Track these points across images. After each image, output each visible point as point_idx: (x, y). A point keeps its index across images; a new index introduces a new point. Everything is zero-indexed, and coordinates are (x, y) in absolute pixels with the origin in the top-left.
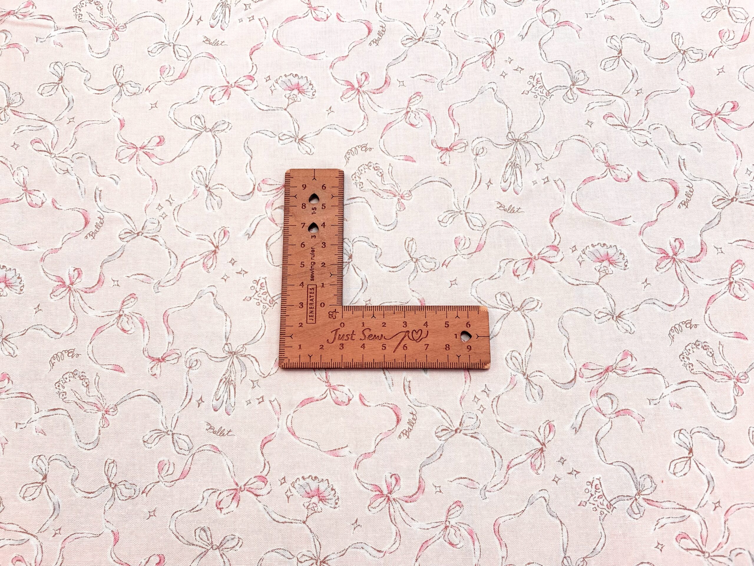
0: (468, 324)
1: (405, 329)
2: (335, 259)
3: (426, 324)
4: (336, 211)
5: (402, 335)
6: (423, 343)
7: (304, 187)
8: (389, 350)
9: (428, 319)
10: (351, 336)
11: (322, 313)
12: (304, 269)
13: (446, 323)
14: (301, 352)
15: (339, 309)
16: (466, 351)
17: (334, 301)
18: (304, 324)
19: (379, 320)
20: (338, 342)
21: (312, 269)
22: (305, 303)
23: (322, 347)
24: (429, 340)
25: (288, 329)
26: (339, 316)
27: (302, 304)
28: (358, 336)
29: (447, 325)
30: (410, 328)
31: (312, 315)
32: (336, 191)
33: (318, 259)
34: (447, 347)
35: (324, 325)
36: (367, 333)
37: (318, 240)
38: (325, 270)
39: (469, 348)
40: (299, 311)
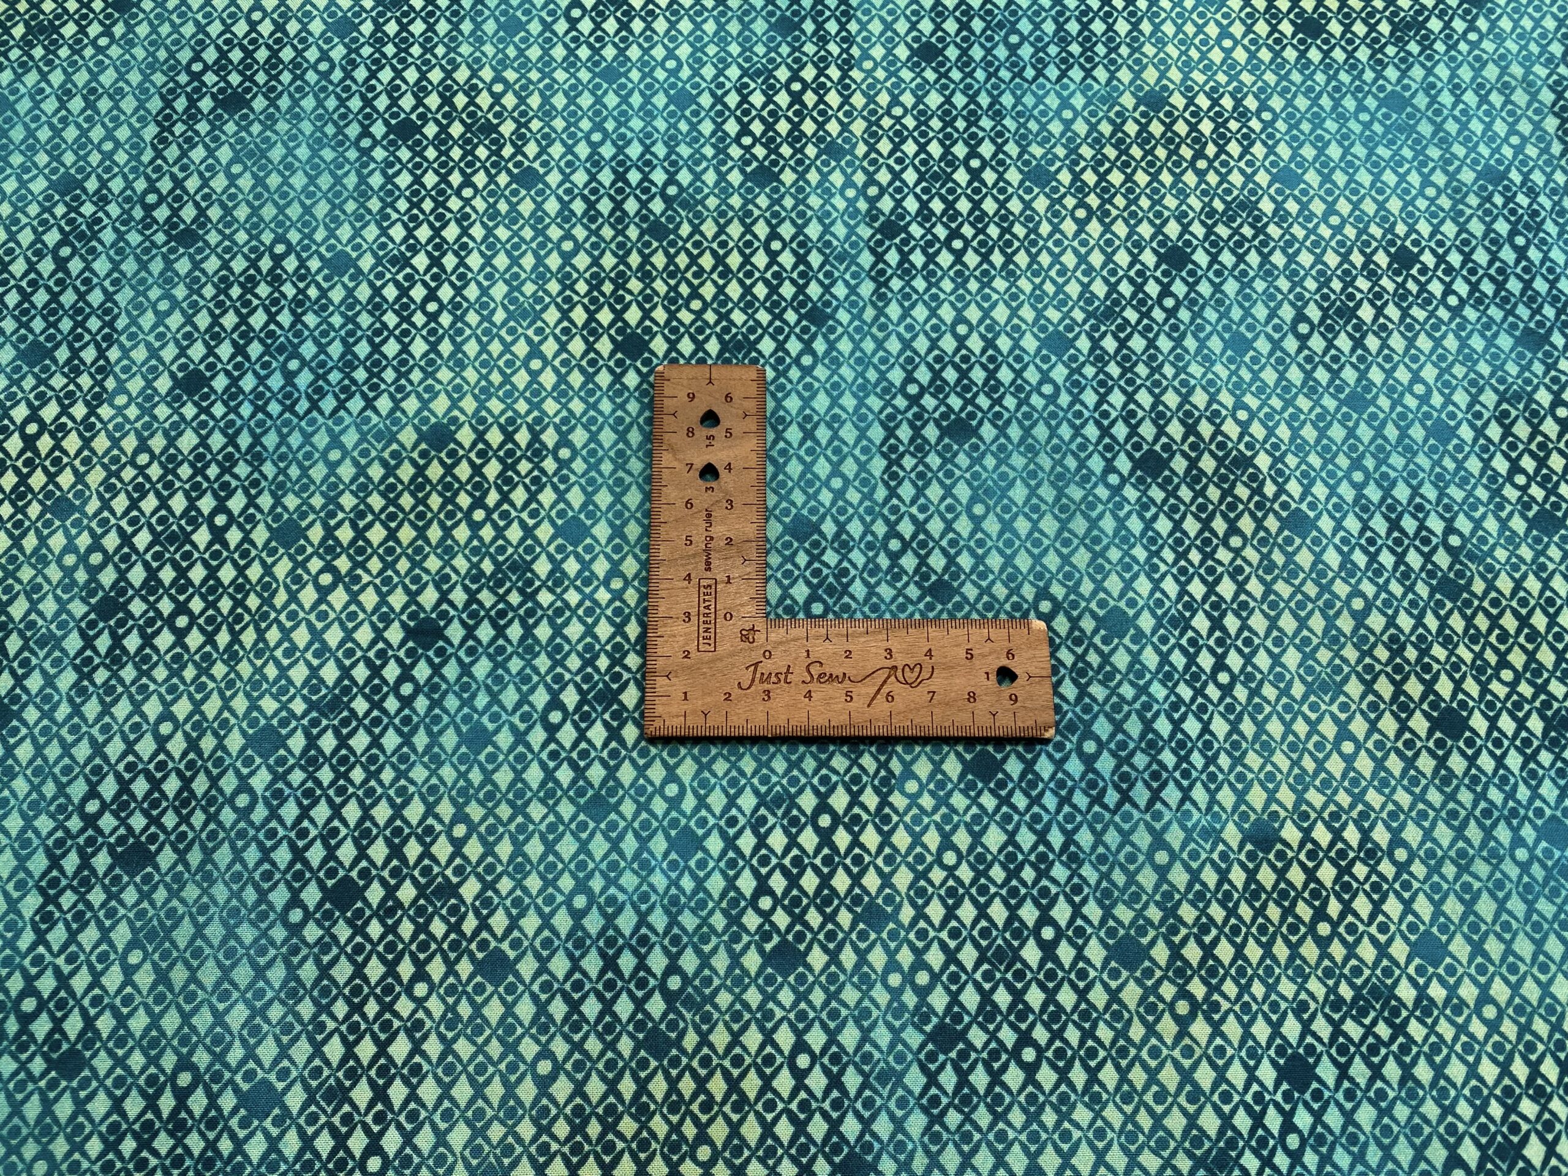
0: (1010, 654)
1: (889, 663)
2: (751, 530)
3: (929, 654)
4: (752, 443)
5: (883, 675)
6: (922, 689)
7: (692, 397)
8: (858, 704)
9: (932, 645)
10: (784, 676)
11: (728, 633)
12: (691, 550)
13: (969, 652)
14: (687, 706)
15: (760, 625)
16: (1008, 703)
17: (751, 609)
18: (694, 654)
19: (838, 646)
20: (759, 687)
21: (707, 551)
22: (694, 611)
23: (728, 697)
24: (936, 684)
25: (661, 662)
26: (760, 637)
27: (688, 615)
28: (799, 674)
29: (970, 655)
30: (899, 660)
31: (708, 635)
32: (751, 406)
33: (719, 530)
34: (972, 697)
35: (732, 655)
36: (815, 670)
37: (718, 495)
38: (733, 551)
39: (1014, 699)
40: (680, 628)
